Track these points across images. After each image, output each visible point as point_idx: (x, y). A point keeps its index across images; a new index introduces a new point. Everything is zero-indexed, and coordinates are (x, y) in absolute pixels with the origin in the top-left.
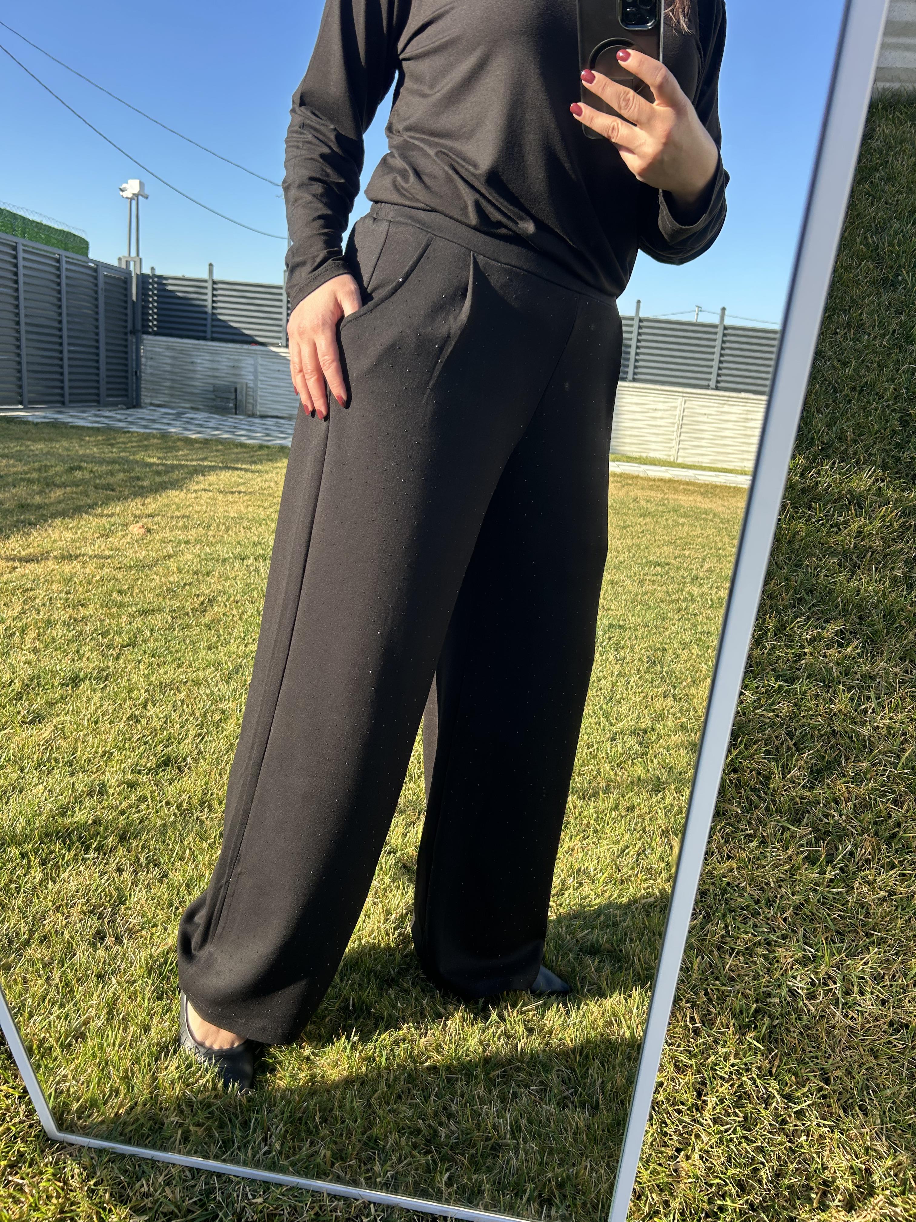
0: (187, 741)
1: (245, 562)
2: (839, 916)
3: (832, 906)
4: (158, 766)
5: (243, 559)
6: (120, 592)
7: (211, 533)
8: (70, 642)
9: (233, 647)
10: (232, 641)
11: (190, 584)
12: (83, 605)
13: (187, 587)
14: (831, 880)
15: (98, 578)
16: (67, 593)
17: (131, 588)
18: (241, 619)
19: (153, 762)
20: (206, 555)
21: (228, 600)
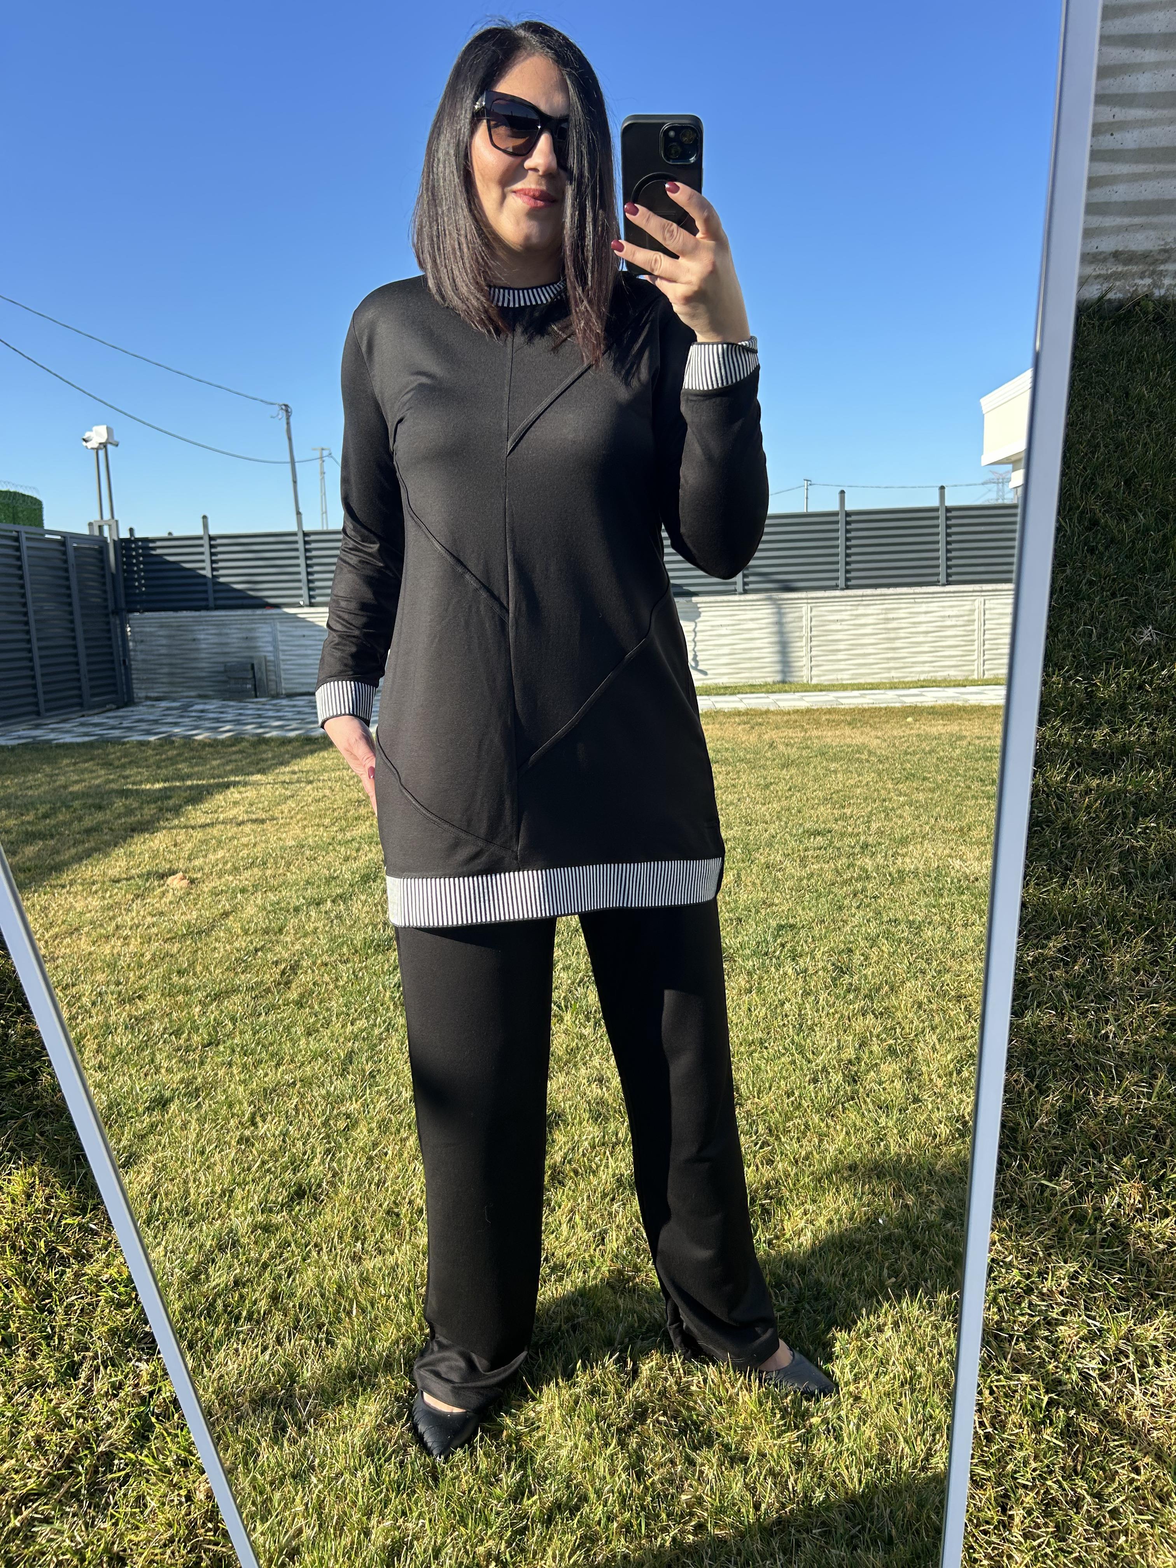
0: (316, 1161)
1: (323, 908)
2: (1120, 1279)
3: (1110, 1269)
4: (292, 1200)
5: (318, 904)
6: (180, 973)
7: (269, 872)
8: (140, 1049)
9: (337, 1026)
10: (334, 1019)
11: (263, 946)
12: (139, 997)
13: (260, 953)
14: (1104, 1240)
15: (148, 957)
16: (118, 984)
17: (192, 965)
18: (337, 987)
19: (282, 1196)
20: (271, 905)
21: (314, 963)
